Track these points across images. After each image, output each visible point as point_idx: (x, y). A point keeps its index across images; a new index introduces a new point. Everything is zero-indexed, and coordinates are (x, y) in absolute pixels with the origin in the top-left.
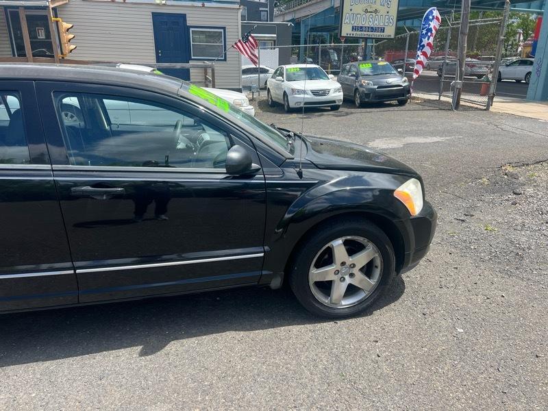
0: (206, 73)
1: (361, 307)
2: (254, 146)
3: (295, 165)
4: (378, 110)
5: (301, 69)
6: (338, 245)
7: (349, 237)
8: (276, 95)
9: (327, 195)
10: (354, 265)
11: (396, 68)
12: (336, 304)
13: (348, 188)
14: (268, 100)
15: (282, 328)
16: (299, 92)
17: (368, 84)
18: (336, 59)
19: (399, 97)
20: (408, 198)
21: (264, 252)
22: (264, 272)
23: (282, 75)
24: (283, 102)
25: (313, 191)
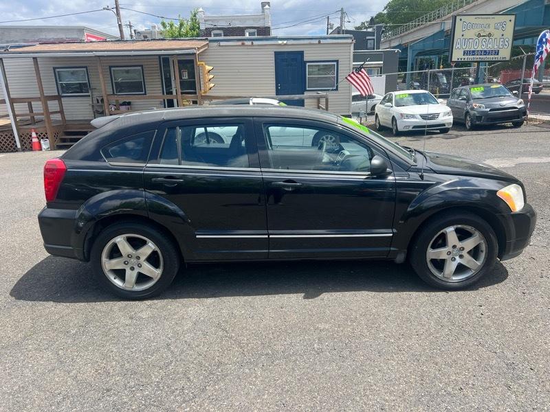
0: (319, 102)
1: (468, 282)
2: (388, 157)
3: (418, 170)
4: (491, 132)
5: (410, 94)
6: (450, 231)
7: (459, 226)
8: (384, 120)
9: (439, 193)
10: (463, 249)
11: (511, 90)
12: (448, 278)
13: (459, 188)
14: (375, 125)
15: (405, 293)
16: (408, 116)
17: (480, 107)
18: (445, 82)
19: (514, 119)
20: (509, 197)
21: (393, 233)
22: (392, 249)
23: (390, 100)
24: (391, 127)
25: (429, 191)
